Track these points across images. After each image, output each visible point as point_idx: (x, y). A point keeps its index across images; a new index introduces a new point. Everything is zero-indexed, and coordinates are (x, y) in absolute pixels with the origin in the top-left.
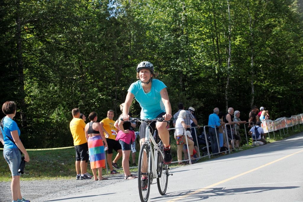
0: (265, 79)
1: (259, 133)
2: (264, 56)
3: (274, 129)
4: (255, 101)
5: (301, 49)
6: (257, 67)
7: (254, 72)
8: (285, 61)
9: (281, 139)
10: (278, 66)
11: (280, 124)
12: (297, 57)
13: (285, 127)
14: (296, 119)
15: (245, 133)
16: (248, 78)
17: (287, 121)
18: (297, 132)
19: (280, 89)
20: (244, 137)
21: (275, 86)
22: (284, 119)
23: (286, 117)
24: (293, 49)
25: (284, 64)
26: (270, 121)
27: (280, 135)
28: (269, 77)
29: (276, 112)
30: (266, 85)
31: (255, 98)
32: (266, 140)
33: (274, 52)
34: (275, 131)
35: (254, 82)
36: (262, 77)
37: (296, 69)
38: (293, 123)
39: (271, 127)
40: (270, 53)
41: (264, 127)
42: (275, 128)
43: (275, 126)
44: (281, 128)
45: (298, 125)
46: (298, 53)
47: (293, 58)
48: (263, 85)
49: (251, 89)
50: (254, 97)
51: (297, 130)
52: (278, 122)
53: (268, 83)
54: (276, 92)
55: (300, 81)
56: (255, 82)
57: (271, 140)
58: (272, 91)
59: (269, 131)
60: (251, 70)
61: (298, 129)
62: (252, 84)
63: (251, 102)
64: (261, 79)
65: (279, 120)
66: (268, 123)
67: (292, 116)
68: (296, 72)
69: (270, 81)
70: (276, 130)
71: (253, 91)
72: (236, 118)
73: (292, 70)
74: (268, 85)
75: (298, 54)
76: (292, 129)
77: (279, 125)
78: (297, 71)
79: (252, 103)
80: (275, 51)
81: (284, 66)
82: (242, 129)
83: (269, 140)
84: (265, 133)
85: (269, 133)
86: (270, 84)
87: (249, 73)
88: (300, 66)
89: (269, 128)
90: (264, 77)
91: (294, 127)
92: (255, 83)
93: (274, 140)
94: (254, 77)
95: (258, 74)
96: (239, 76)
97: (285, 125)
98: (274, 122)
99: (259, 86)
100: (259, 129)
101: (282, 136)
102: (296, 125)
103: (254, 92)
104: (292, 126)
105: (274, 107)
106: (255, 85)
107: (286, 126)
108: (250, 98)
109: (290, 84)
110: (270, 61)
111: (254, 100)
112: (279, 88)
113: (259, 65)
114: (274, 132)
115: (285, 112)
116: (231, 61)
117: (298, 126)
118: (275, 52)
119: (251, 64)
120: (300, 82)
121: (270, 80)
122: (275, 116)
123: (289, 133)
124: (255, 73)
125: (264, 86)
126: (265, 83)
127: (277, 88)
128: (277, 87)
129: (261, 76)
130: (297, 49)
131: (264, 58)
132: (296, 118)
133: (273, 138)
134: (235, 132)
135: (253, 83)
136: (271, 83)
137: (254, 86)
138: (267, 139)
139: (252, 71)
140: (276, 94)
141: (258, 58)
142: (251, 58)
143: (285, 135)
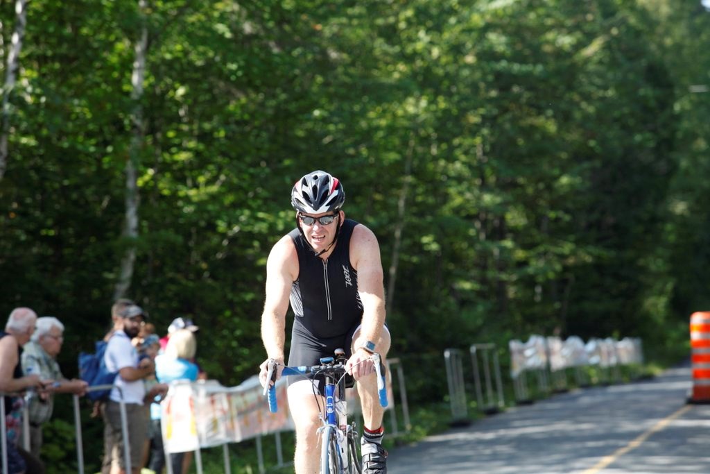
0: (201, 162)
2: (204, 41)
3: (228, 435)
4: (136, 278)
5: (397, 22)
6: (164, 93)
7: (147, 121)
8: (313, 78)
11: (262, 410)
12: (376, 60)
13: (288, 428)
15: (74, 441)
16: (110, 149)
19: (272, 227)
20: (62, 465)
21: (249, 208)
24: (360, 17)
25: (304, 95)
26: (215, 386)
28: (224, 154)
30: (204, 198)
31: (141, 260)
33: (259, 27)
34: (232, 446)
35: (139, 174)
36: (184, 151)
37: (363, 123)
39: (214, 425)
40: (236, 30)
41: (179, 417)
42: (233, 427)
43: (232, 419)
44: (265, 429)
46: (381, 41)
48: (187, 196)
49: (123, 211)
50: (132, 257)
52: (252, 397)
53: (214, 189)
54: (251, 236)
55: (377, 191)
56: (147, 178)
58: (232, 233)
59: (200, 440)
60: (127, 110)
62: (128, 184)
63: (118, 281)
64: (176, 161)
65: (255, 389)
66: (202, 399)
69: (227, 177)
70: (238, 439)
71: (132, 219)
72: (39, 361)
73: (341, 126)
74: (214, 198)
75: (380, 46)
77: (254, 414)
78: (367, 135)
79: (123, 287)
80: (262, 21)
81: (303, 103)
82: (60, 425)
85: (203, 450)
86: (225, 193)
87: (119, 126)
88: (384, 111)
89: (204, 424)
90: (197, 153)
92: (146, 183)
94: (145, 147)
95: (164, 134)
96: (62, 134)
98: (229, 395)
99: (163, 197)
103: (136, 229)
106: (144, 192)
108: (111, 260)
110: (233, 72)
111: (134, 273)
112: (270, 218)
113: (175, 90)
114: (226, 450)
116: (27, 53)
118: (265, 28)
119: (135, 79)
121: (226, 171)
122: (238, 364)
125: (190, 203)
126: (196, 187)
127: (260, 215)
128: (259, 210)
129: (181, 148)
130: (380, 21)
131: (204, 54)
134: (21, 438)
135: (136, 181)
136: (230, 187)
137: (138, 198)
139: (133, 118)
140: (252, 247)
141: (171, 52)
142: (132, 48)
143: (282, 469)
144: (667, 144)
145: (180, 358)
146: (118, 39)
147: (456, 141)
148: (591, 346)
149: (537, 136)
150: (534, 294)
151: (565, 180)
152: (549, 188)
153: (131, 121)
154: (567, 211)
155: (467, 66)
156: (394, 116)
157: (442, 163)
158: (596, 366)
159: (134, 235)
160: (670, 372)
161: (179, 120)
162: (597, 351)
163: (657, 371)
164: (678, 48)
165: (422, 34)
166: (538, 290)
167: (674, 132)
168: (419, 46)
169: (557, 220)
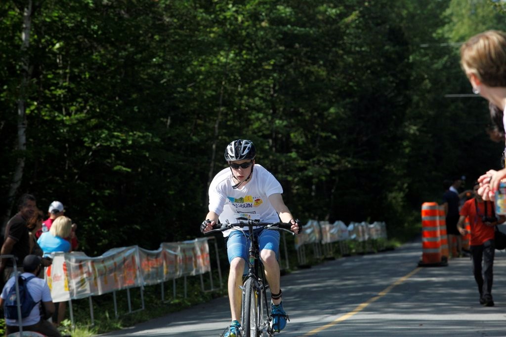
0: (72, 96)
1: (30, 297)
2: (73, 10)
3: (92, 291)
4: (25, 179)
6: (44, 48)
7: (32, 67)
8: (152, 37)
9: (117, 329)
10: (124, 53)
11: (117, 273)
12: (198, 24)
13: (136, 286)
14: (176, 256)
16: (5, 87)
17: (145, 261)
18: (179, 304)
19: (124, 141)
21: (108, 128)
22: (132, 251)
23: (141, 246)
25: (146, 47)
26: (82, 256)
27: (112, 313)
28: (89, 91)
29: (104, 225)
30: (75, 122)
31: (29, 167)
32: (59, 329)
34: (93, 297)
35: (27, 105)
36: (61, 88)
37: (189, 69)
38: (165, 270)
39: (82, 282)
41: (57, 278)
42: (96, 284)
43: (95, 278)
44: (120, 286)
45: (182, 278)
46: (201, 10)
47: (181, 27)
48: (62, 121)
49: (16, 130)
50: (23, 164)
51: (177, 298)
52: (110, 263)
53: (82, 115)
54: (109, 149)
55: (199, 118)
56: (32, 108)
57: (77, 330)
58: (94, 147)
59: (71, 294)
60: (17, 59)
61: (183, 293)
62: (20, 112)
63: (11, 181)
64: (54, 96)
65: (112, 257)
66: (73, 263)
67: (162, 245)
68: (188, 83)
69: (91, 107)
70: (100, 293)
71: (23, 139)
74: (81, 122)
75: (201, 14)
76: (160, 293)
77: (112, 275)
78: (192, 78)
79: (16, 186)
81: (144, 54)
83: (70, 330)
84: (54, 301)
85: (73, 301)
86: (89, 119)
87: (12, 69)
88: (204, 61)
89: (74, 283)
90: (69, 90)
91: (168, 285)
92: (32, 111)
93: (90, 329)
94: (31, 85)
95: (45, 76)
97: (136, 277)
98: (93, 262)
99: (44, 121)
100: (34, 283)
101: (120, 318)
102: (177, 280)
103: (24, 145)
104: (159, 281)
105: (97, 205)
106: (29, 117)
107: (140, 282)
109: (165, 124)
110: (96, 32)
111: (24, 175)
112: (123, 136)
113: (54, 45)
114: (91, 301)
115: (138, 227)
117: (182, 284)
119: (23, 36)
120: (199, 122)
121: (90, 103)
122: (100, 241)
123: (146, 306)
124: (36, 74)
125: (65, 125)
126: (69, 114)
127: (116, 134)
128: (115, 131)
129: (57, 86)
131: (74, 18)
132: (178, 252)
133: (87, 324)
135: (25, 110)
136: (92, 114)
137: (26, 122)
138: (62, 325)
139: (22, 65)
140: (110, 157)
141: (50, 17)
142: (21, 14)
143: (131, 314)
144: (404, 84)
145: (57, 236)
146: (10, 8)
147: (256, 82)
148: (351, 227)
149: (313, 79)
150: (311, 190)
151: (332, 110)
152: (321, 116)
153: (20, 66)
154: (334, 132)
155: (262, 28)
156: (211, 64)
157: (245, 97)
158: (355, 240)
159: (24, 148)
160: (407, 245)
161: (56, 66)
162: (355, 230)
163: (398, 245)
164: (412, 16)
165: (230, 6)
166: (314, 187)
167: (409, 76)
168: (228, 14)
169: (327, 138)
